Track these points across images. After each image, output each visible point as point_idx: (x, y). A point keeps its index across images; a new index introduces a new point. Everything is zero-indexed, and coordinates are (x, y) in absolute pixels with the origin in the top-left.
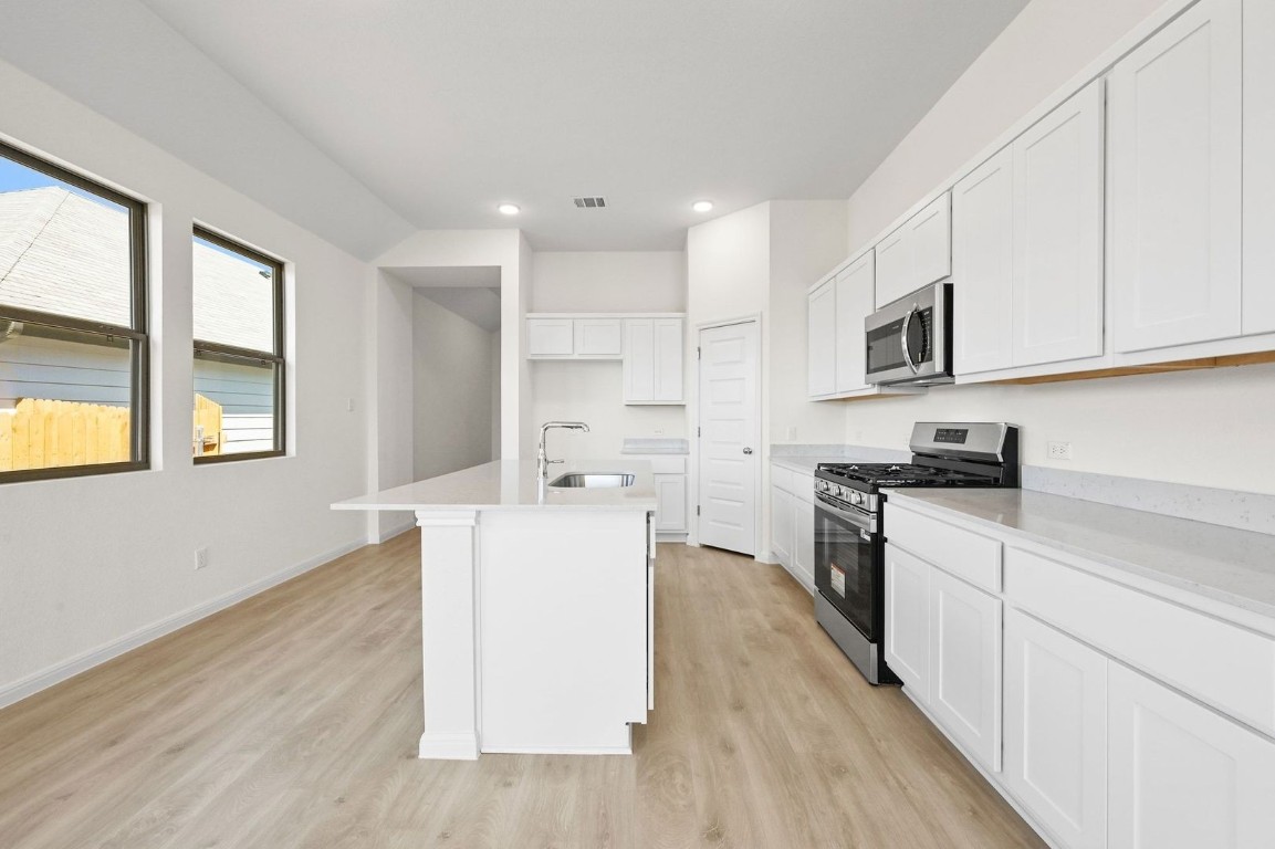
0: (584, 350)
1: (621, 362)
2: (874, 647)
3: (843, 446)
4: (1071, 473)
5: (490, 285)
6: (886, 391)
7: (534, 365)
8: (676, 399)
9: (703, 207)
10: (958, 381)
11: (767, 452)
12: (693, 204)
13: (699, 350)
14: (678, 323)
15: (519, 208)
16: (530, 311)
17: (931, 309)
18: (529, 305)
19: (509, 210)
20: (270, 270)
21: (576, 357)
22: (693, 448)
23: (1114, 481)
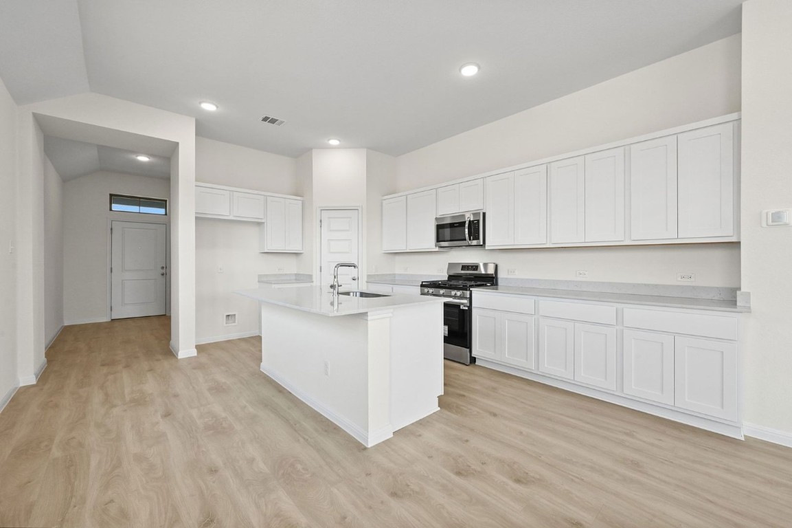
0: (236, 214)
1: (263, 224)
3: (394, 274)
4: (517, 279)
6: (442, 250)
8: (297, 249)
9: (334, 142)
10: (486, 248)
11: (365, 279)
12: (329, 140)
13: (321, 221)
14: (300, 203)
15: (217, 107)
16: (203, 181)
17: (478, 221)
19: (209, 107)
21: (231, 218)
22: (316, 277)
23: (532, 280)
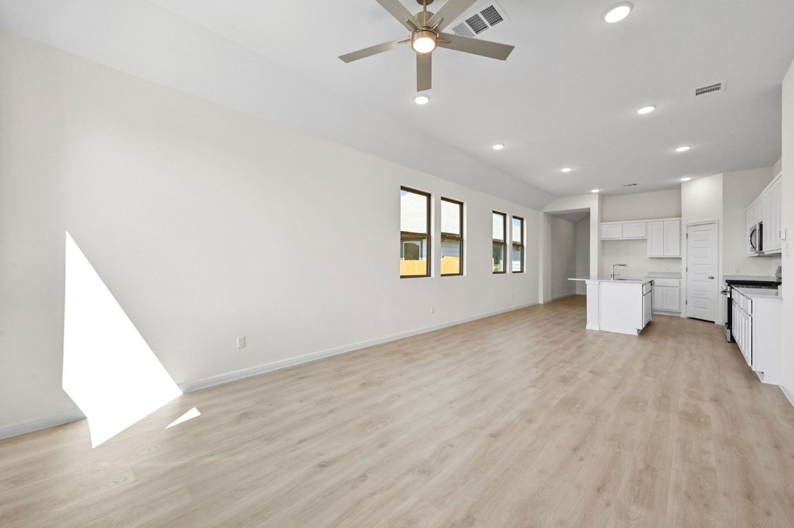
0: (628, 235)
1: (646, 240)
2: (729, 331)
5: (585, 215)
7: (603, 243)
8: (676, 254)
9: (684, 179)
11: (721, 278)
12: (681, 179)
13: (687, 235)
14: (678, 223)
15: (599, 190)
16: (602, 222)
18: (602, 220)
19: (595, 191)
20: (519, 221)
21: (623, 239)
22: (684, 275)
